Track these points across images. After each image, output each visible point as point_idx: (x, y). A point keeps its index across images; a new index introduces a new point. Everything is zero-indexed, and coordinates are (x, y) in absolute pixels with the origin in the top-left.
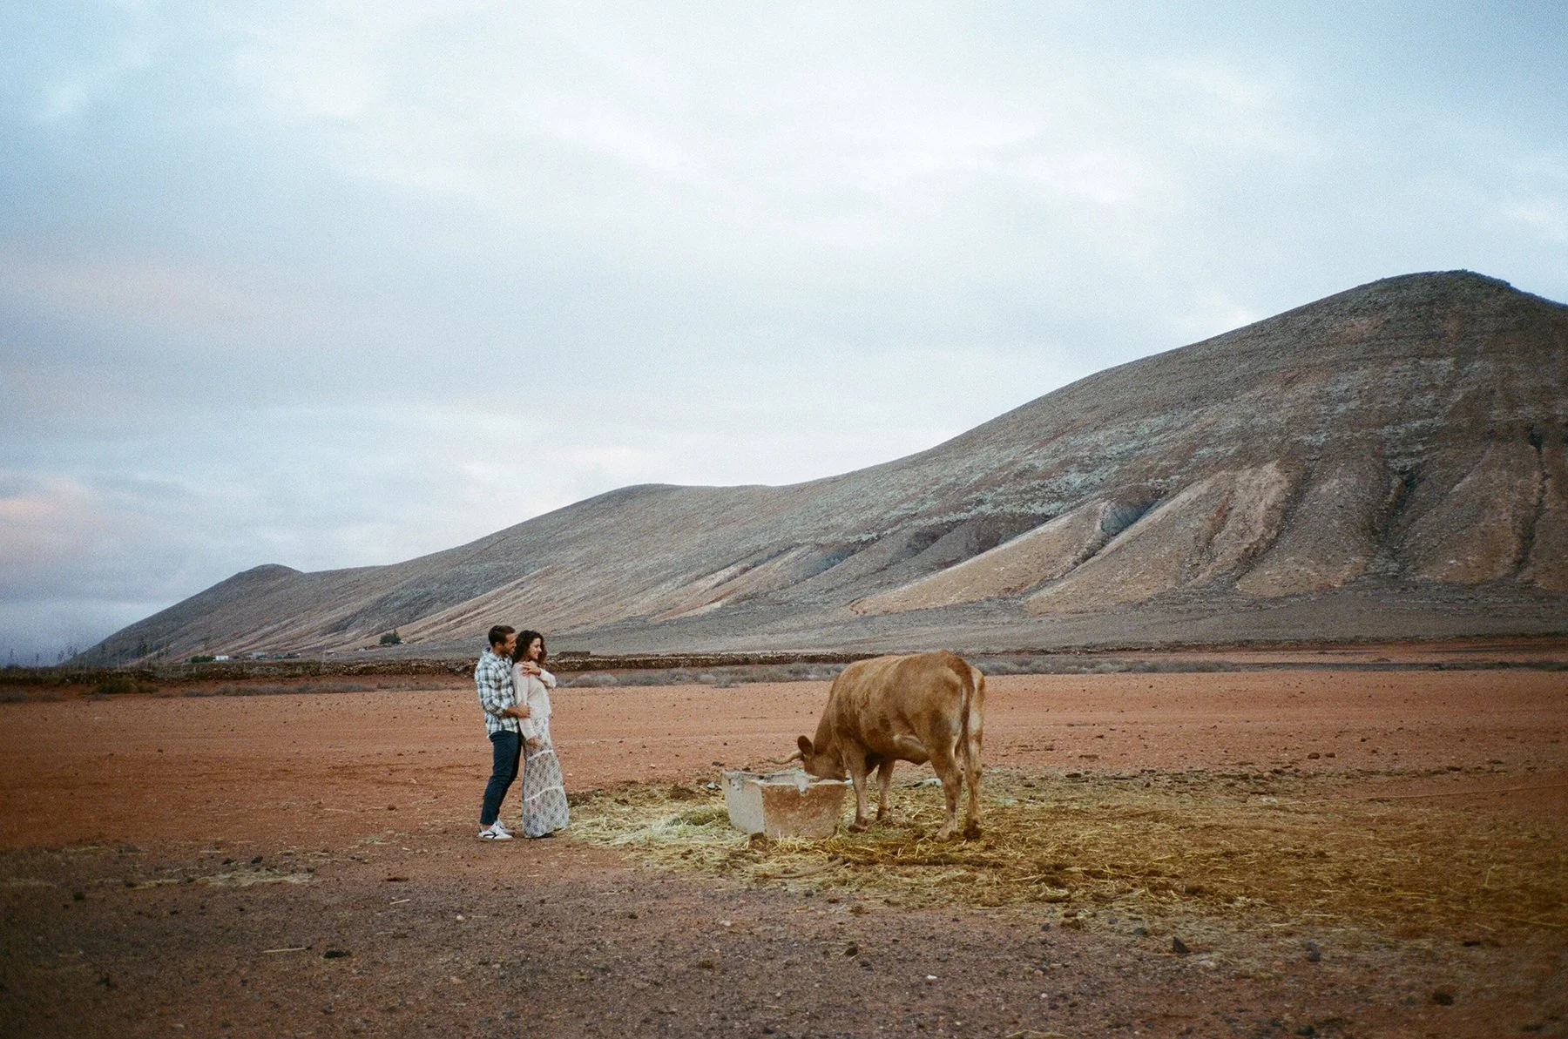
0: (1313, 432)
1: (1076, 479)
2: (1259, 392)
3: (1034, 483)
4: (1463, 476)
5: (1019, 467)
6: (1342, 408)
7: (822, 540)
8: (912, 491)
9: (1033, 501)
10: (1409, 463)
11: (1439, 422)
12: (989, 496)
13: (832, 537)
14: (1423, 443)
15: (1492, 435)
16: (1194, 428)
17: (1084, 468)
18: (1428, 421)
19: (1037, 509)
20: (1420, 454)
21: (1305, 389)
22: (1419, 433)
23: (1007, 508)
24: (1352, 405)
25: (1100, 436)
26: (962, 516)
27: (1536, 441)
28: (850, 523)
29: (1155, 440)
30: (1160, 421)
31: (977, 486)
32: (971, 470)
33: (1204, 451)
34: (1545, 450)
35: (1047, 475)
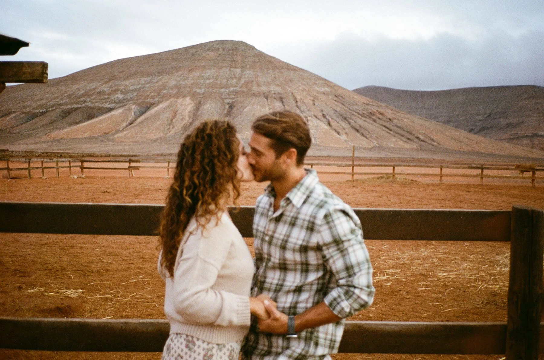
0: (200, 88)
1: (120, 96)
2: (180, 73)
3: (106, 97)
4: (246, 107)
5: (98, 90)
6: (208, 81)
7: (24, 110)
8: (56, 95)
9: (106, 102)
10: (230, 101)
11: (238, 89)
12: (88, 100)
13: (28, 110)
14: (234, 95)
15: (254, 94)
16: (160, 83)
17: (122, 93)
18: (235, 88)
19: (107, 106)
20: (233, 98)
21: (196, 74)
22: (233, 92)
23: (96, 104)
24: (211, 81)
25: (127, 82)
26: (79, 106)
27: (267, 98)
28: (34, 105)
29: (147, 86)
30: (148, 79)
31: (83, 95)
32: (79, 89)
33: (165, 91)
34: (269, 100)
35: (110, 94)
